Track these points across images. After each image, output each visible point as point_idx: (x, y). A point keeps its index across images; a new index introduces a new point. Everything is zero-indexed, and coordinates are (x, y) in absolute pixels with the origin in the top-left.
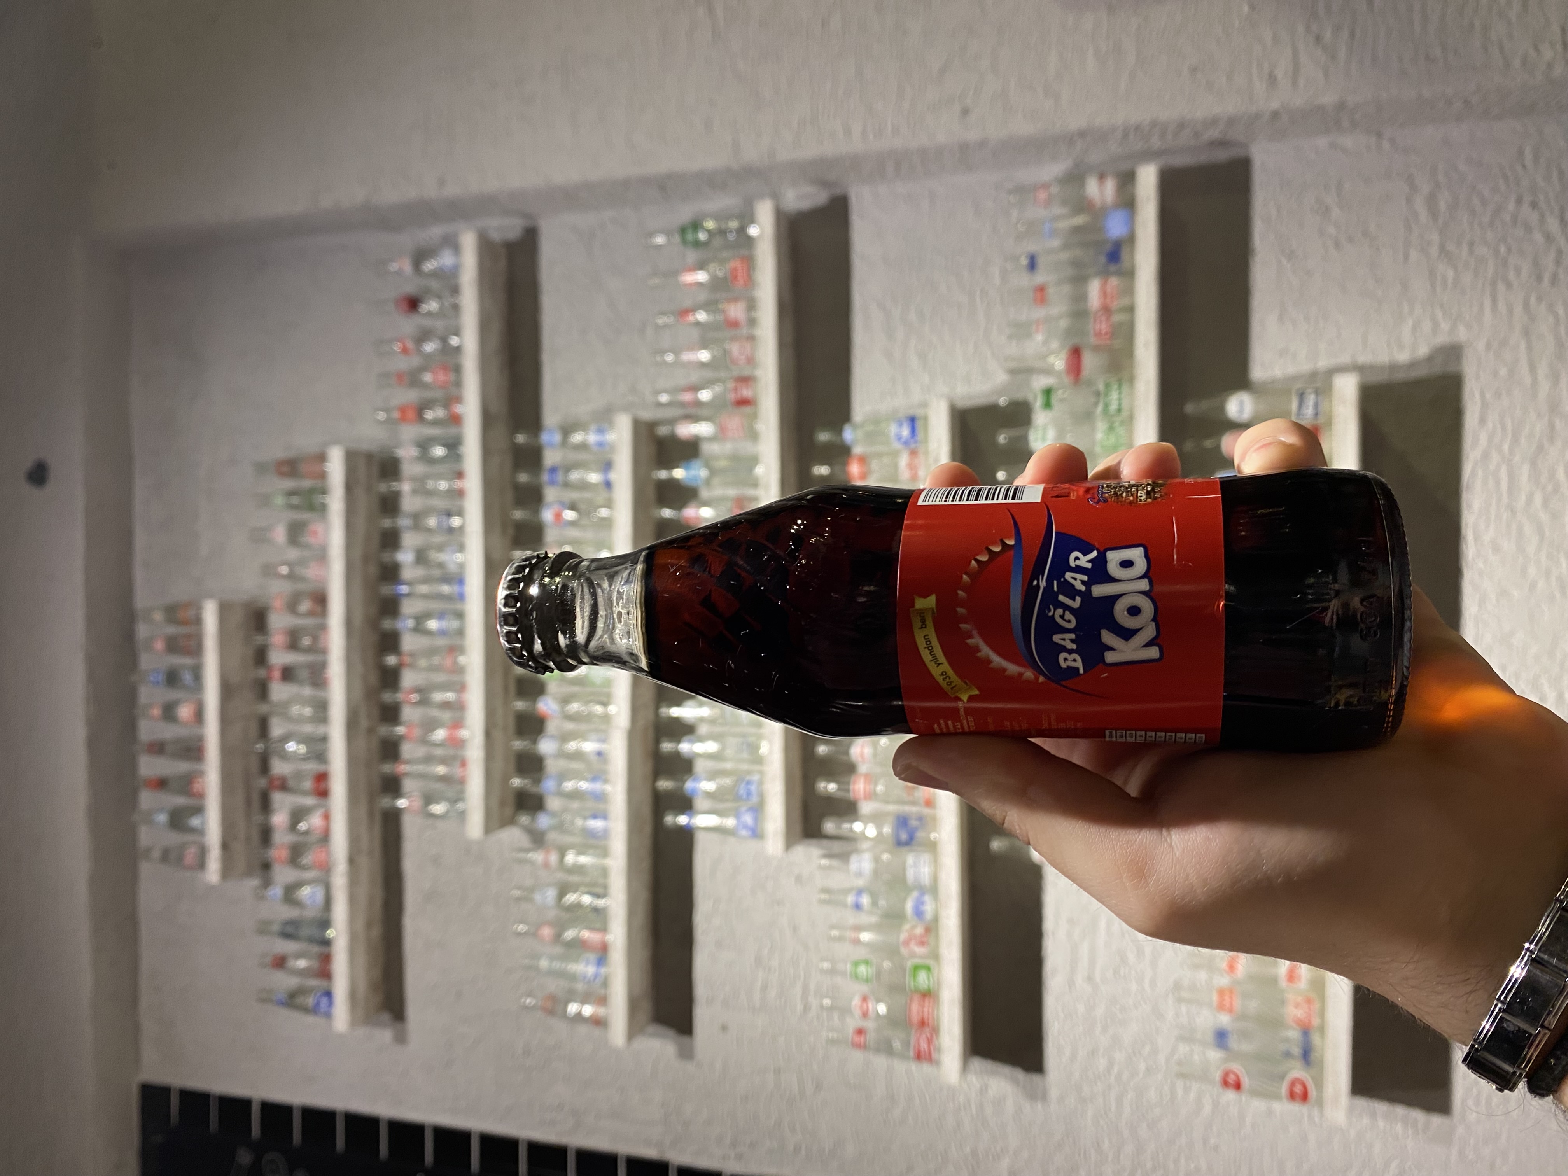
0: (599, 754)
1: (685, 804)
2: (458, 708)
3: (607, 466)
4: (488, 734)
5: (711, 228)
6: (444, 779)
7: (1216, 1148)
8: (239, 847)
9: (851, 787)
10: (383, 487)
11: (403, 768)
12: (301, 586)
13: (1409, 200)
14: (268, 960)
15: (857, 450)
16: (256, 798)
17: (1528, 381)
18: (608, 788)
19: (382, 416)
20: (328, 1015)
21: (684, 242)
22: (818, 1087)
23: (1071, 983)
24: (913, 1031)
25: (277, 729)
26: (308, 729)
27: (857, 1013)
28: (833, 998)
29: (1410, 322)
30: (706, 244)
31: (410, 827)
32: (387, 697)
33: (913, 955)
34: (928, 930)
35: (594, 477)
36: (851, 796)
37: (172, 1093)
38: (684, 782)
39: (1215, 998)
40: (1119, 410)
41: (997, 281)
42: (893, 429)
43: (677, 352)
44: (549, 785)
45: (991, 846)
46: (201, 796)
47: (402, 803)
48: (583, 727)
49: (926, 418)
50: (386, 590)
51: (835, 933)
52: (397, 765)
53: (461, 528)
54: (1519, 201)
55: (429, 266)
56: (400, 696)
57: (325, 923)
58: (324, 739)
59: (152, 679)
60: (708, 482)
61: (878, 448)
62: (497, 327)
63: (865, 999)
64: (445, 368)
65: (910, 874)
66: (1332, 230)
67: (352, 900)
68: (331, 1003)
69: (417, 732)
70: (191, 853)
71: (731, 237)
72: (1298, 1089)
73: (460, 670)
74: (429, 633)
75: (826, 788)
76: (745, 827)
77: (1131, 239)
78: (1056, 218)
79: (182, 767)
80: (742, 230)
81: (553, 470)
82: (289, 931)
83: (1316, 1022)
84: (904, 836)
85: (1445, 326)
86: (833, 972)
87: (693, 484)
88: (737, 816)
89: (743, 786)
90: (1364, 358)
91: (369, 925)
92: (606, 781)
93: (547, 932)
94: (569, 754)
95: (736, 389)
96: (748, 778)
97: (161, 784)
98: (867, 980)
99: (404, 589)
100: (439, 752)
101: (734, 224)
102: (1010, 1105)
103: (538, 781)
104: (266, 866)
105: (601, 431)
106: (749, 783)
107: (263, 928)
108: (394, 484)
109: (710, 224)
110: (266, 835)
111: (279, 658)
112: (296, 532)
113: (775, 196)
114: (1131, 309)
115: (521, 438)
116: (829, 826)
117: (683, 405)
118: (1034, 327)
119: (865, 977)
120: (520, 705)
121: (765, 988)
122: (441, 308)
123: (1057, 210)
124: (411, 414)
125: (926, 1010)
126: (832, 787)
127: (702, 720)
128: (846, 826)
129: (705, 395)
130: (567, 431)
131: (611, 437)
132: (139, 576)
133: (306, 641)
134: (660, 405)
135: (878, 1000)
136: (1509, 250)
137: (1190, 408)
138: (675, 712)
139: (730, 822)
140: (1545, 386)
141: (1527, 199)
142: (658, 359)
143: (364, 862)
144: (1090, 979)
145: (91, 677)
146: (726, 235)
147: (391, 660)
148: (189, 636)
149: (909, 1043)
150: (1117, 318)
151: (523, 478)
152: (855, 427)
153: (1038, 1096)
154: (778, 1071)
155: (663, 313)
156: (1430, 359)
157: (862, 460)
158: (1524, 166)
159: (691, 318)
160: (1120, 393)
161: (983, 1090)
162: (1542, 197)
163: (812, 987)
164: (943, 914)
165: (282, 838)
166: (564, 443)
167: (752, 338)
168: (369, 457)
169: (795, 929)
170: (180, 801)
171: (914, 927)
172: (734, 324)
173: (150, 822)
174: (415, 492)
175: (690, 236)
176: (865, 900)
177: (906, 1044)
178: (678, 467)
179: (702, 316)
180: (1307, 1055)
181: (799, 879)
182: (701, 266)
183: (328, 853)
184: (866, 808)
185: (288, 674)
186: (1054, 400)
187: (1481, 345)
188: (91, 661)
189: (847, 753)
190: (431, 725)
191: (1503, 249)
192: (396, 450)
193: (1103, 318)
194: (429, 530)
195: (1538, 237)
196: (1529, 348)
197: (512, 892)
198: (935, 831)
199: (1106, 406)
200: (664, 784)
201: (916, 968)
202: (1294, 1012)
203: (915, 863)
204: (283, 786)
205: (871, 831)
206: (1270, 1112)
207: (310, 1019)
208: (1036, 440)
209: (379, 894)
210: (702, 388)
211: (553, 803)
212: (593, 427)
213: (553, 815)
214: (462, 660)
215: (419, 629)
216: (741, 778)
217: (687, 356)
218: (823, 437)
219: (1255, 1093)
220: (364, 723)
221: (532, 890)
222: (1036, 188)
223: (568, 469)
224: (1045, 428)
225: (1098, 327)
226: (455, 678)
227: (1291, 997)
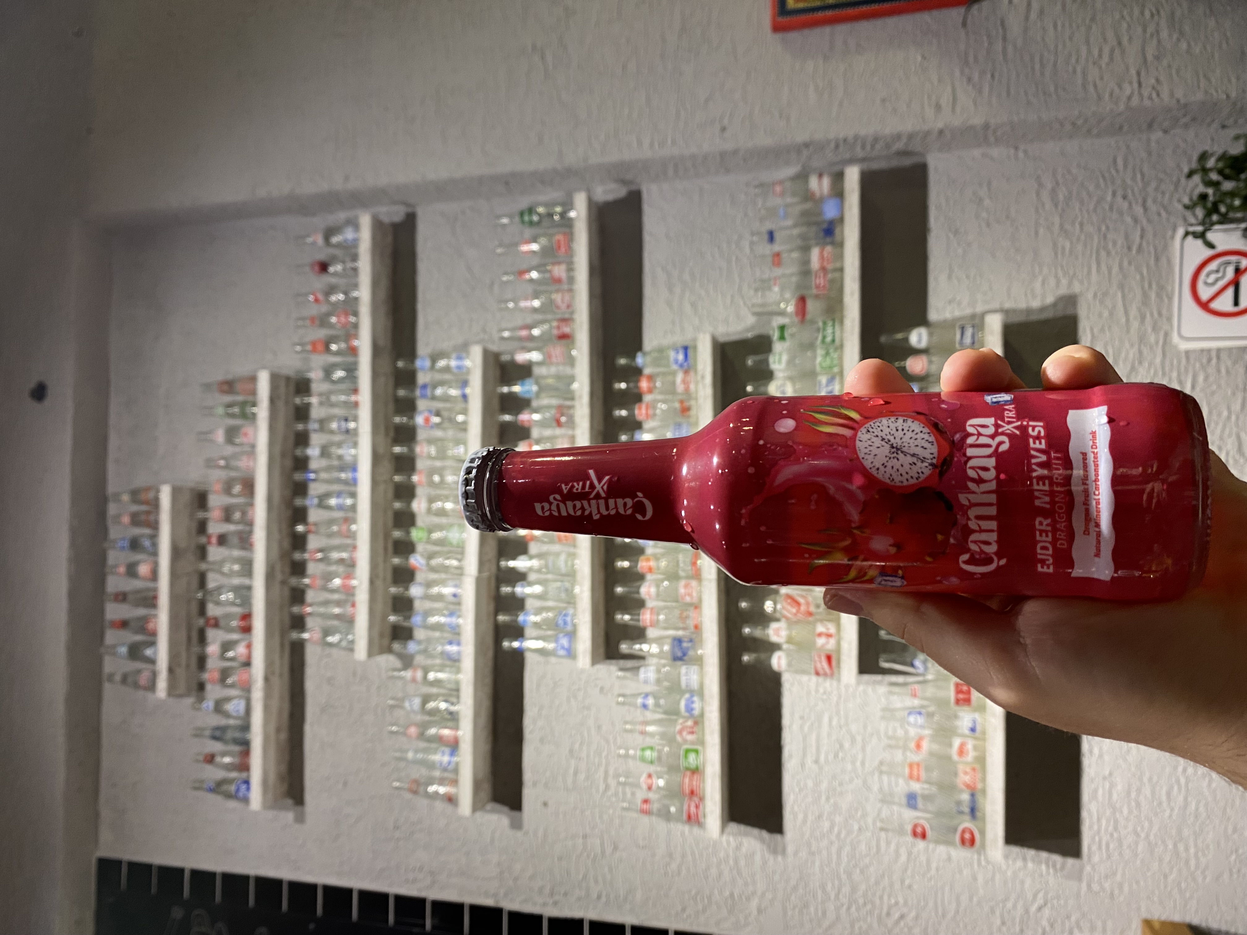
0: (455, 595)
1: (518, 632)
2: (351, 564)
3: (465, 383)
4: (372, 582)
5: (542, 212)
6: (337, 617)
7: (910, 887)
8: (181, 672)
9: (641, 617)
10: (298, 401)
11: (309, 610)
12: (233, 474)
13: (1038, 194)
14: (201, 758)
15: (647, 371)
16: (195, 635)
17: (1124, 320)
18: (461, 621)
19: (298, 348)
20: (246, 800)
21: (523, 222)
22: (616, 848)
23: (803, 765)
24: (686, 799)
25: (212, 582)
26: (236, 581)
27: (645, 787)
28: (627, 777)
29: (1040, 279)
30: (539, 223)
31: (312, 654)
32: (297, 556)
33: (685, 741)
34: (696, 723)
35: (454, 392)
36: (641, 624)
37: (123, 864)
38: (517, 616)
39: (907, 771)
40: (833, 341)
41: (747, 250)
42: (672, 354)
43: (515, 300)
44: (416, 620)
45: (742, 659)
46: (154, 634)
47: (306, 636)
48: (443, 576)
49: (695, 348)
50: (298, 476)
51: (628, 727)
52: (303, 607)
53: (356, 430)
54: (1114, 194)
55: (335, 240)
56: (306, 556)
57: (246, 727)
58: (249, 588)
59: (119, 544)
60: (538, 395)
61: (662, 369)
62: (385, 283)
63: (650, 776)
64: (347, 314)
65: (683, 680)
66: (984, 215)
67: (267, 708)
68: (248, 789)
69: (319, 582)
70: (144, 679)
71: (556, 218)
72: (967, 836)
73: (352, 535)
74: (329, 508)
75: (622, 619)
76: (563, 648)
77: (841, 220)
78: (787, 206)
79: (141, 612)
80: (563, 215)
81: (425, 387)
82: (218, 734)
83: (979, 786)
84: (679, 654)
85: (1064, 282)
86: (627, 756)
87: (527, 396)
88: (556, 641)
89: (560, 618)
90: (1007, 305)
91: (278, 730)
92: (459, 617)
93: (413, 731)
94: (433, 596)
95: (558, 327)
96: (564, 612)
97: (124, 624)
98: (652, 762)
99: (312, 476)
100: (336, 596)
101: (558, 209)
102: (758, 858)
103: (408, 618)
104: (201, 687)
105: (459, 358)
106: (565, 615)
107: (198, 733)
108: (306, 398)
109: (541, 210)
110: (202, 661)
111: (215, 528)
112: (231, 434)
113: (589, 191)
114: (841, 270)
115: (400, 364)
116: (624, 647)
117: (521, 339)
118: (772, 283)
119: (650, 759)
120: (396, 561)
121: (576, 773)
122: (344, 269)
123: (789, 200)
124: (320, 347)
125: (694, 783)
126: (627, 617)
127: (531, 569)
128: (637, 647)
129: (536, 332)
130: (434, 359)
131: (468, 363)
132: (111, 468)
133: (237, 515)
134: (503, 339)
135: (659, 778)
136: (1108, 228)
137: (883, 339)
138: (512, 564)
139: (551, 646)
140: (1135, 324)
141: (1120, 193)
142: (503, 306)
143: (276, 681)
144: (816, 762)
145: (73, 544)
146: (553, 216)
147: (300, 528)
148: (148, 513)
149: (682, 811)
150: (830, 276)
151: (401, 393)
152: (645, 354)
153: (778, 851)
154: (585, 837)
155: (506, 273)
156: (1055, 305)
157: (650, 378)
158: (1117, 171)
159: (527, 276)
160: (834, 328)
161: (738, 848)
162: (1130, 191)
163: (611, 772)
164: (707, 709)
165: (213, 664)
166: (433, 367)
167: (571, 290)
168: (288, 379)
169: (599, 727)
170: (139, 638)
171: (686, 721)
172: (558, 281)
173: (114, 654)
174: (321, 404)
175: (526, 218)
176: (650, 701)
177: (680, 810)
178: (515, 385)
179: (534, 275)
180: (973, 811)
181: (602, 689)
182: (534, 240)
183: (250, 676)
184: (651, 633)
185: (222, 540)
186: (786, 335)
187: (1090, 296)
188: (74, 532)
189: (638, 593)
190: (328, 577)
191: (1104, 228)
192: (309, 374)
193: (822, 275)
194: (332, 432)
195: (1129, 220)
196: (1124, 297)
197: (388, 702)
198: (702, 649)
199: (824, 337)
200: (501, 618)
201: (687, 751)
202: (964, 778)
203: (687, 672)
204: (216, 624)
205: (654, 649)
206: (949, 859)
207: (232, 804)
208: (774, 362)
209: (286, 706)
210: (535, 327)
211: (420, 634)
212: (454, 355)
213: (419, 642)
214: (354, 527)
215: (322, 505)
216: (560, 612)
217: (523, 304)
218: (622, 361)
219: (937, 842)
220: (279, 576)
221: (403, 700)
222: (774, 184)
223: (435, 387)
224: (780, 354)
225: (818, 282)
226: (349, 541)
227: (961, 767)
